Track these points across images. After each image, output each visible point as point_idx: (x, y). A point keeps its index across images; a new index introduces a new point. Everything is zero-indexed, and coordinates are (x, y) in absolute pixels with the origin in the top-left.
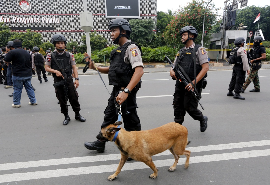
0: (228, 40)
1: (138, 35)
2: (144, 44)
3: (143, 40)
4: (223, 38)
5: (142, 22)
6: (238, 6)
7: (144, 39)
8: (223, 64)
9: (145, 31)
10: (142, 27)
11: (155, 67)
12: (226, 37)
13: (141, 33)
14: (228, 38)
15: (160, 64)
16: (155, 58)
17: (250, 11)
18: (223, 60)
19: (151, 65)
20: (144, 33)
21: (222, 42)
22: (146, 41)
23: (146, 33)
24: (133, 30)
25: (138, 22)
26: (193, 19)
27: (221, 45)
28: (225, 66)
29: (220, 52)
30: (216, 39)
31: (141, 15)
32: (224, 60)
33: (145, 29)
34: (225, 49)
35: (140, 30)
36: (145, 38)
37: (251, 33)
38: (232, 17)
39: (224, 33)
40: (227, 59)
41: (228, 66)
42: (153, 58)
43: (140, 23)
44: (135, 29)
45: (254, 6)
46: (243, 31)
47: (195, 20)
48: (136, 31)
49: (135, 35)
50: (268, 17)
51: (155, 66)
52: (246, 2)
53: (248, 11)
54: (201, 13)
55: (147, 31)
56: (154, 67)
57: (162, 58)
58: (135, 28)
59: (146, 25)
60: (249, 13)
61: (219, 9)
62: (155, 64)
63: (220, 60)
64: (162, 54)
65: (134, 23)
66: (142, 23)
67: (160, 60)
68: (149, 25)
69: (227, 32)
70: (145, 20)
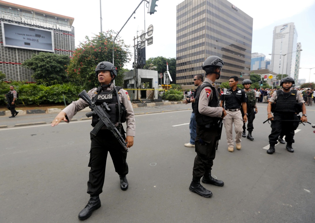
0: (141, 79)
1: (52, 70)
2: (59, 81)
3: (58, 77)
4: (135, 77)
5: (55, 56)
6: (145, 44)
7: (59, 75)
8: (138, 105)
9: (60, 67)
10: (55, 62)
11: (46, 112)
12: (138, 76)
13: (55, 68)
14: (141, 76)
15: (55, 108)
16: (48, 99)
17: (160, 60)
18: (137, 100)
19: (40, 110)
20: (58, 69)
21: (135, 81)
22: (61, 78)
23: (61, 69)
24: (44, 65)
25: (50, 56)
26: (99, 52)
27: (134, 84)
28: (139, 107)
29: (134, 92)
30: (129, 78)
31: (55, 49)
32: (139, 101)
33: (59, 65)
34: (139, 88)
35: (52, 65)
36: (61, 74)
37: (161, 75)
38: (142, 56)
39: (135, 71)
40: (142, 99)
41: (143, 107)
42: (45, 98)
43: (53, 57)
44: (46, 63)
45: (162, 57)
46: (154, 71)
47: (102, 54)
48: (47, 65)
49: (48, 70)
50: (172, 67)
51: (46, 110)
52: (152, 40)
53: (159, 60)
54: (108, 47)
55: (62, 67)
56: (44, 112)
57: (60, 99)
58: (46, 61)
59: (60, 60)
60: (160, 62)
61: (129, 47)
62: (47, 107)
63: (135, 100)
64: (59, 94)
65: (45, 57)
66: (55, 58)
67: (56, 102)
68: (65, 61)
69: (139, 70)
70: (60, 55)
